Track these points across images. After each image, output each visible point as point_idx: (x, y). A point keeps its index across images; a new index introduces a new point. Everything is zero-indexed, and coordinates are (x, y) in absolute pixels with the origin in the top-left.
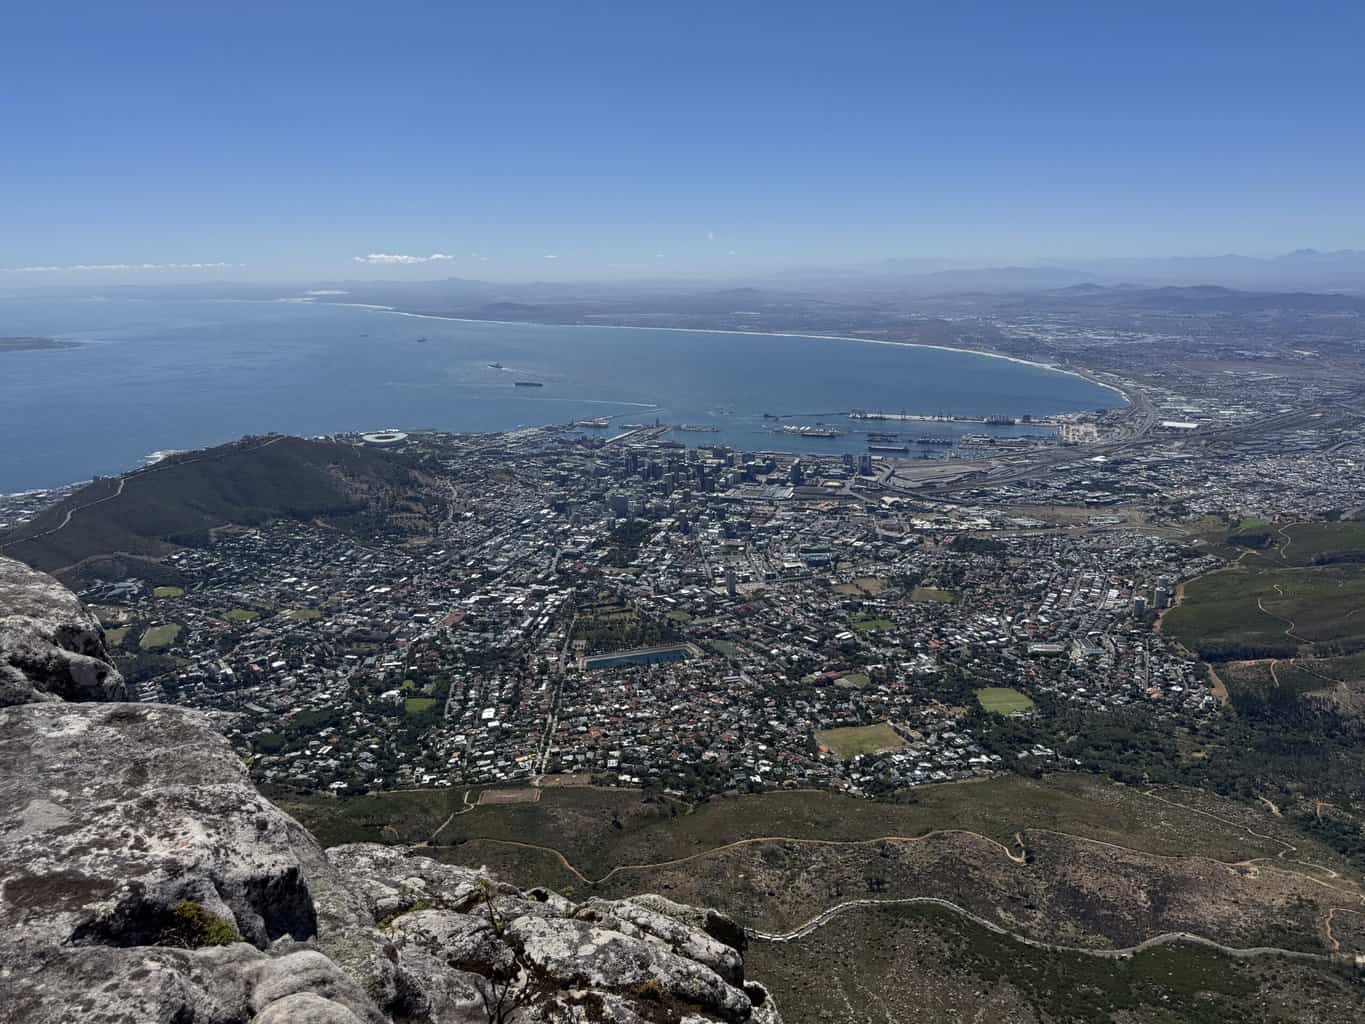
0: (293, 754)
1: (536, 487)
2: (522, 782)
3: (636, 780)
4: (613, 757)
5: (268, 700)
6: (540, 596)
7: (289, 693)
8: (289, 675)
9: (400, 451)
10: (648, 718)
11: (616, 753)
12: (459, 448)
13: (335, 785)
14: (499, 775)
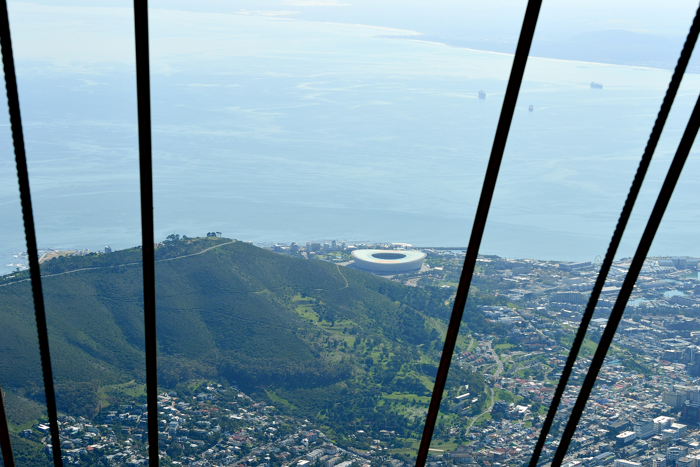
1: (647, 372)
9: (412, 283)
12: (513, 285)
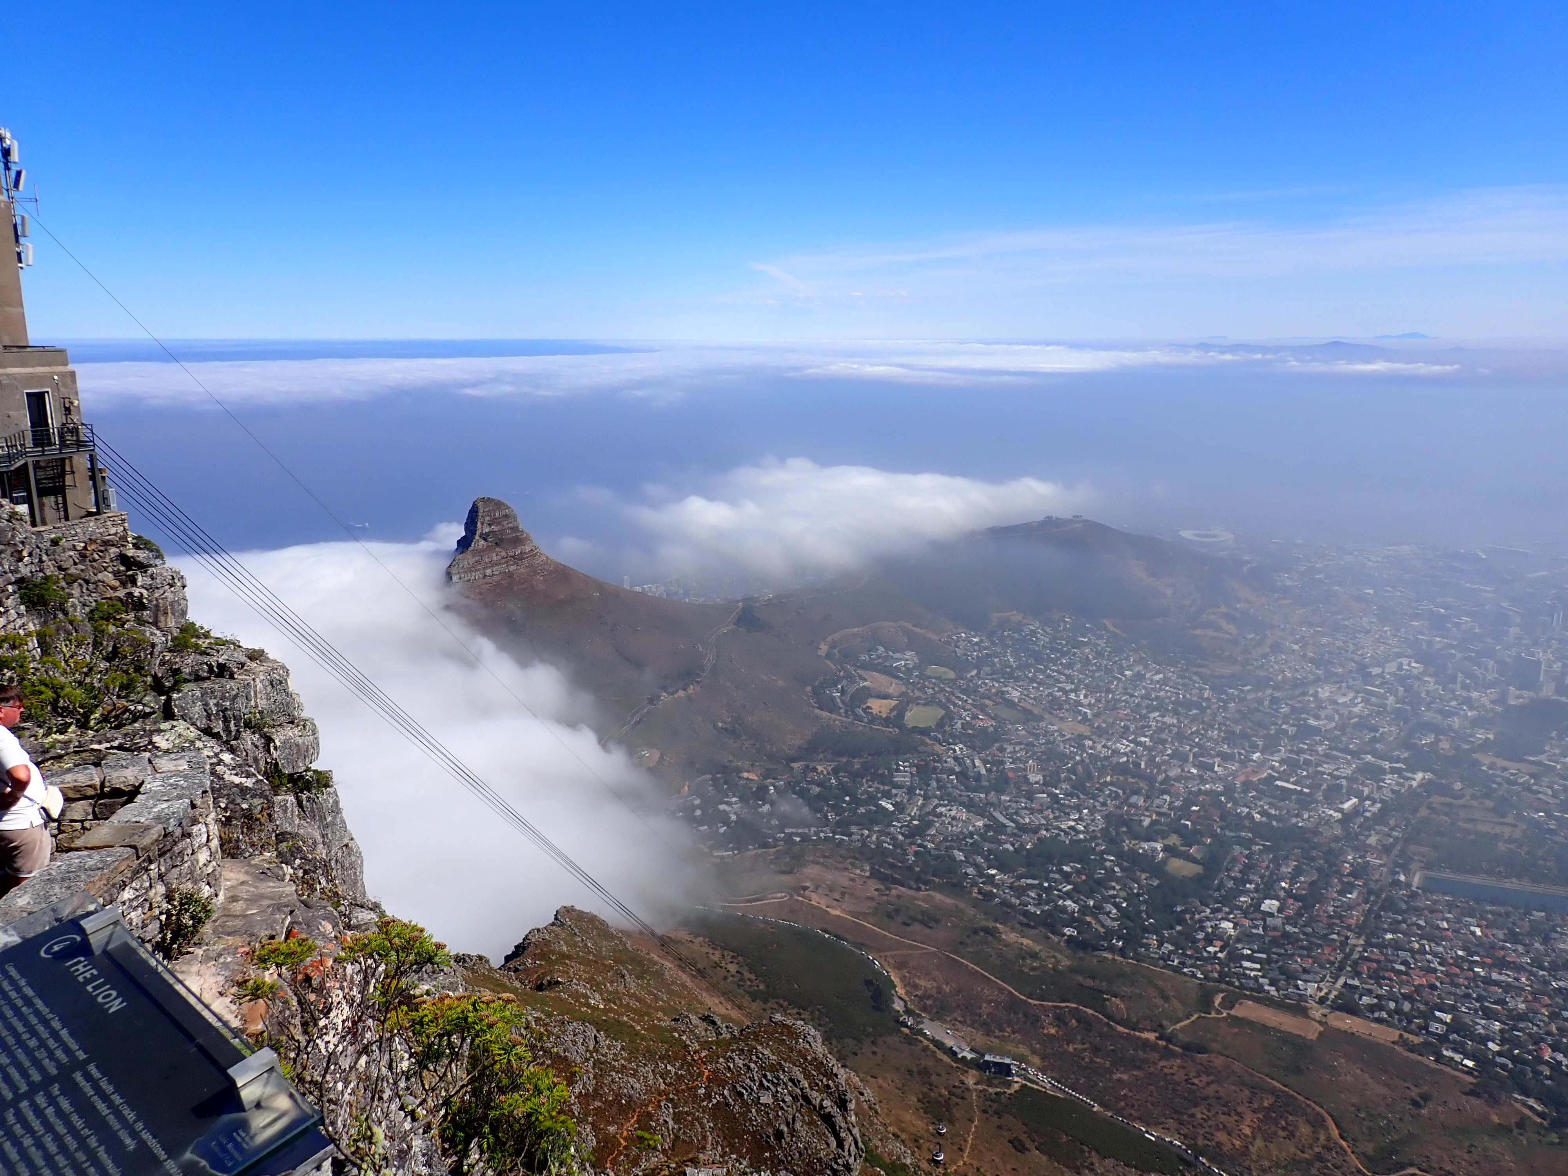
0: (1029, 881)
2: (1299, 1009)
3: (1470, 1064)
4: (1440, 1021)
5: (1016, 813)
6: (1375, 773)
7: (1041, 811)
8: (1043, 793)
9: (1221, 555)
10: (1508, 985)
11: (1448, 1018)
13: (1068, 931)
14: (1267, 988)
